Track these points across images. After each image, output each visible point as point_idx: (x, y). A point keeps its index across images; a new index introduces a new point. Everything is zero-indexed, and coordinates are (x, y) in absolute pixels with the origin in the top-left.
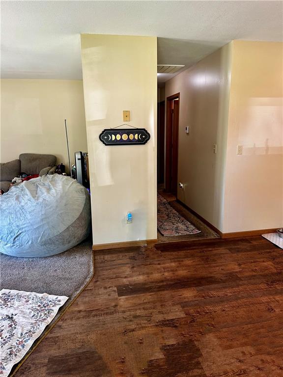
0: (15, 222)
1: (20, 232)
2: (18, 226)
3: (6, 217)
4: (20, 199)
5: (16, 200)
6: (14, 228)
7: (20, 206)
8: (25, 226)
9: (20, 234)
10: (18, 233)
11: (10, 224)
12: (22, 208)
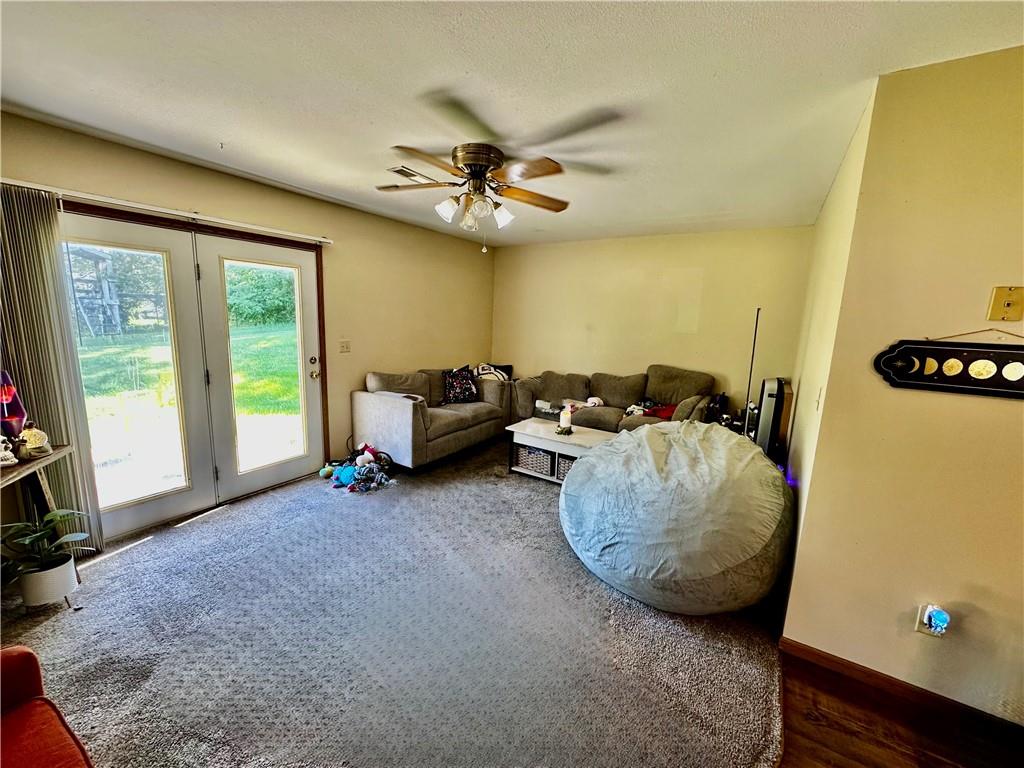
0: (612, 514)
1: (617, 539)
2: (615, 525)
3: (598, 495)
4: (632, 465)
5: (623, 465)
6: (607, 526)
7: (628, 482)
8: (629, 530)
9: (617, 543)
10: (613, 541)
11: (601, 513)
12: (632, 487)
